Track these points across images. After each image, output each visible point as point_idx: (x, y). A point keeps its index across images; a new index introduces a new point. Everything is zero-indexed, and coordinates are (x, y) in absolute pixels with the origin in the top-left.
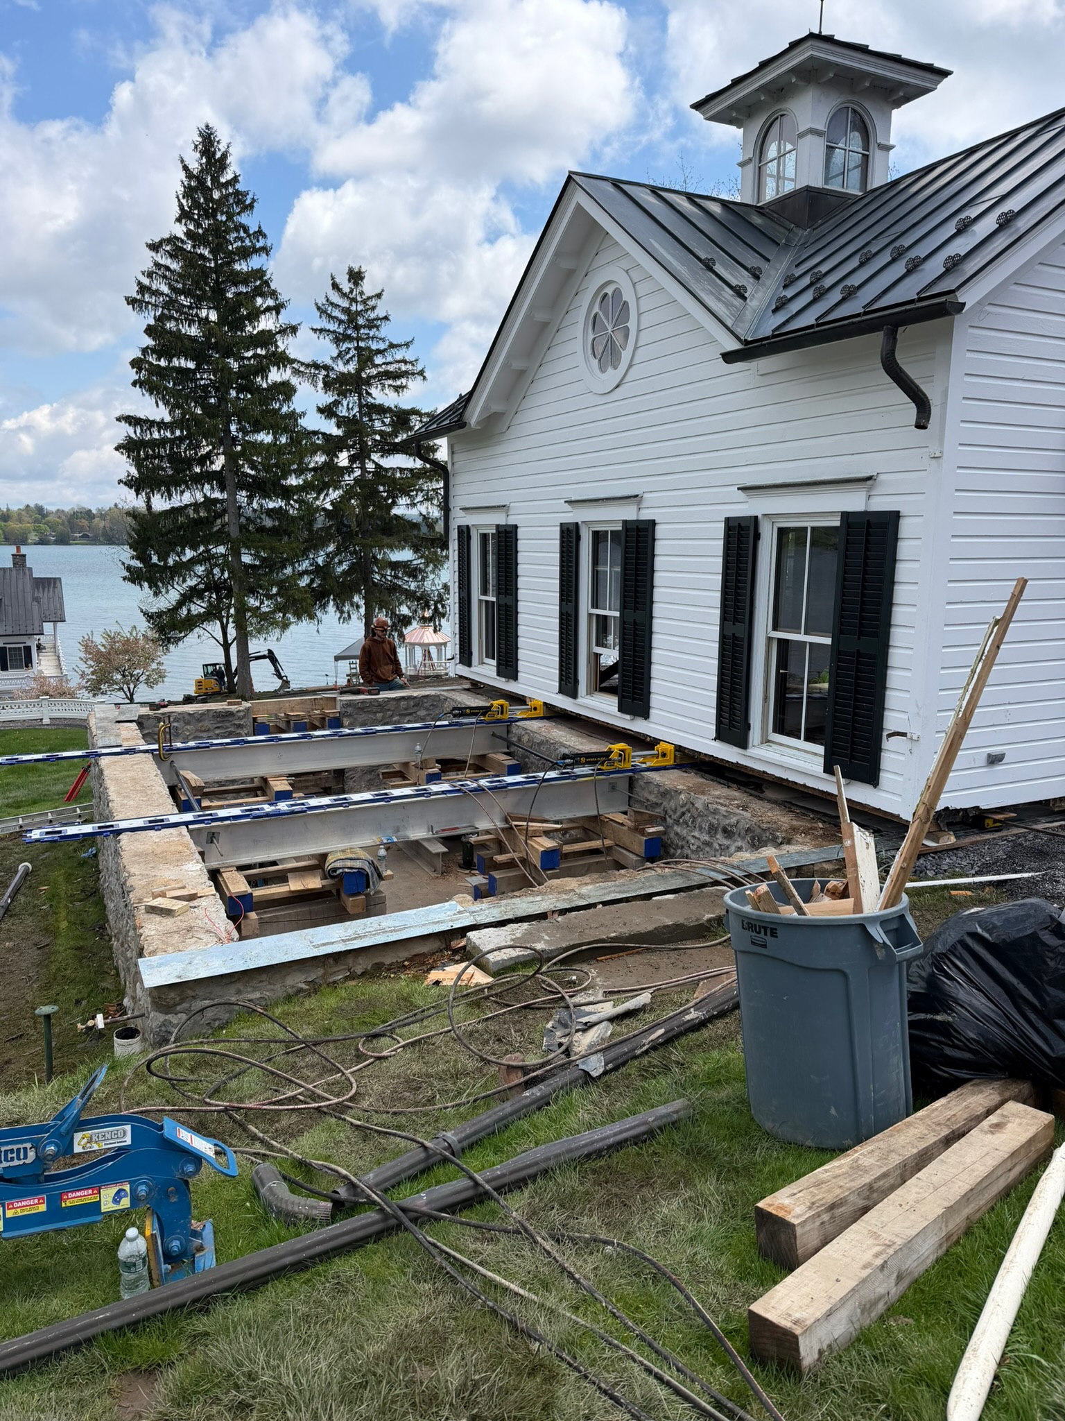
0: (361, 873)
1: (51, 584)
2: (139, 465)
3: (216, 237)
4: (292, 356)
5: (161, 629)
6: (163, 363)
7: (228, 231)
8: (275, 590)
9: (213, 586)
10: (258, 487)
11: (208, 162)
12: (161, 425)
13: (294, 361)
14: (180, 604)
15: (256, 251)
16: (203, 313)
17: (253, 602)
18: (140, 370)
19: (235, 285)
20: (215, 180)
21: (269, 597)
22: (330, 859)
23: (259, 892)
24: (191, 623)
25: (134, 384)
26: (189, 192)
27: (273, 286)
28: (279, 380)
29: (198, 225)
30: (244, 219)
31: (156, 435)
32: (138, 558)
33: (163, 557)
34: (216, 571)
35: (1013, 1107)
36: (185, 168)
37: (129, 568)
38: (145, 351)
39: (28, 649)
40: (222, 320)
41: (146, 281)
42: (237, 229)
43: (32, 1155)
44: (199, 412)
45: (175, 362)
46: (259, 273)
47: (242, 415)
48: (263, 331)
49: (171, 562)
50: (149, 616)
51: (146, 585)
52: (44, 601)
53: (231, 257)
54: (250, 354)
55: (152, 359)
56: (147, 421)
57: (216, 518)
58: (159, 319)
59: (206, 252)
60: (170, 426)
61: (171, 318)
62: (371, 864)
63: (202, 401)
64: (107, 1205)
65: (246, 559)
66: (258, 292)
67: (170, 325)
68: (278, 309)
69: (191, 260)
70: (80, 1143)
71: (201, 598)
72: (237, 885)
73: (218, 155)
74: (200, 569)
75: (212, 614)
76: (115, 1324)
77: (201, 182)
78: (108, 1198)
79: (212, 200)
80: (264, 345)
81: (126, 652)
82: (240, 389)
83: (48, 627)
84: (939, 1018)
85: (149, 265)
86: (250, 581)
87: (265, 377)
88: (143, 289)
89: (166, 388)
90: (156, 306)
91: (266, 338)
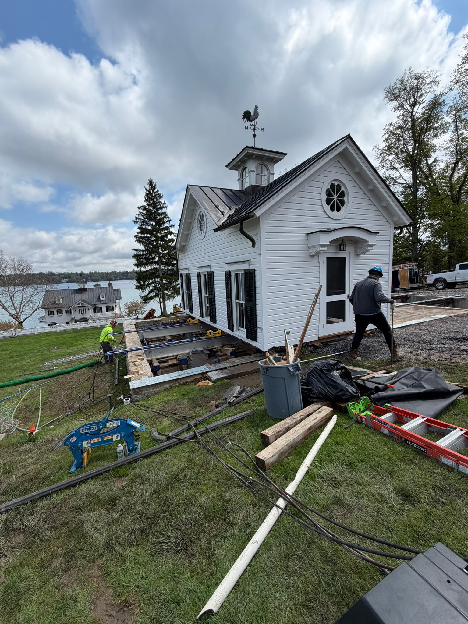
0: (186, 359)
1: (118, 290)
2: (138, 261)
3: (154, 205)
4: (174, 232)
5: (144, 300)
6: (142, 236)
7: (157, 203)
8: (171, 289)
9: (156, 289)
10: (166, 264)
11: (151, 187)
12: (143, 251)
13: (174, 233)
14: (149, 294)
15: (164, 207)
16: (152, 223)
17: (166, 292)
18: (137, 238)
19: (159, 216)
20: (153, 191)
21: (170, 290)
22: (178, 356)
23: (162, 365)
24: (151, 298)
25: (136, 241)
26: (147, 195)
27: (168, 216)
28: (171, 238)
29: (150, 202)
30: (160, 200)
31: (141, 253)
32: (138, 283)
33: (144, 282)
34: (157, 285)
35: (324, 407)
36: (146, 189)
37: (136, 286)
38: (138, 233)
39: (113, 306)
40: (156, 224)
41: (137, 216)
42: (159, 202)
43: (97, 428)
44: (151, 247)
45: (145, 235)
46: (165, 213)
47: (162, 247)
48: (166, 227)
49: (146, 284)
50: (142, 297)
51: (140, 289)
52: (116, 295)
53: (158, 209)
54: (163, 232)
55: (140, 235)
56: (139, 250)
57: (156, 272)
58: (142, 225)
59: (152, 209)
60: (145, 251)
61: (143, 225)
62: (188, 357)
63: (152, 244)
64: (115, 439)
65: (164, 282)
66: (165, 217)
67: (144, 227)
68: (169, 221)
69: (148, 211)
70: (108, 425)
71: (154, 292)
72: (156, 364)
73: (154, 185)
74: (153, 285)
75: (157, 296)
76: (115, 466)
77: (150, 192)
78: (115, 438)
79: (153, 196)
80: (167, 230)
81: (136, 306)
82: (162, 241)
83: (117, 301)
84: (309, 387)
85: (138, 213)
86: (165, 287)
87: (167, 237)
88: (137, 218)
89: (143, 242)
90: (140, 222)
91: (167, 228)
